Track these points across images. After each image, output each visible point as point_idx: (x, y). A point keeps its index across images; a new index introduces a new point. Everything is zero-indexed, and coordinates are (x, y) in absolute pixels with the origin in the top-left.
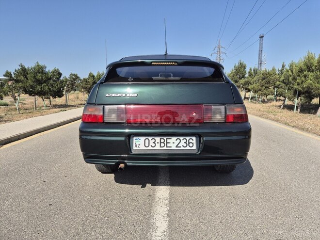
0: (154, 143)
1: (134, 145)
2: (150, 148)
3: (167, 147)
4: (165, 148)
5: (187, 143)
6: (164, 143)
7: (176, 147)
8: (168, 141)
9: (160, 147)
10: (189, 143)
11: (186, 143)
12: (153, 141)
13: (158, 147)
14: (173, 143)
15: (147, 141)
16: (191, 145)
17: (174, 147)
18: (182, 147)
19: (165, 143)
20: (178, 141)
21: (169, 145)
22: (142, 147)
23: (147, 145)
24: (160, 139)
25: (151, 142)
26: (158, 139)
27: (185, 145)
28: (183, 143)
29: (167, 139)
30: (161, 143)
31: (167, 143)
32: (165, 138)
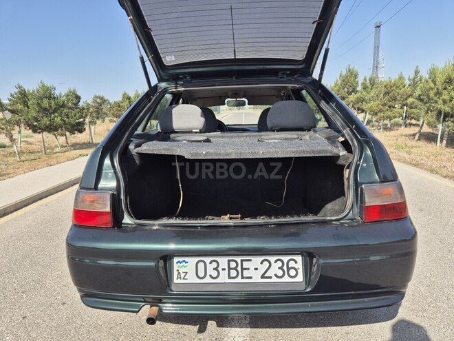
0: (216, 269)
1: (175, 274)
2: (208, 280)
3: (243, 277)
4: (239, 280)
5: (285, 268)
6: (235, 269)
7: (263, 277)
8: (245, 265)
9: (230, 277)
10: (289, 269)
11: (281, 268)
12: (215, 265)
13: (224, 278)
14: (256, 269)
15: (201, 265)
16: (292, 273)
17: (257, 278)
18: (274, 277)
19: (239, 269)
20: (266, 264)
21: (246, 273)
22: (192, 279)
23: (201, 274)
24: (229, 261)
25: (210, 267)
26: (223, 261)
27: (280, 273)
28: (275, 270)
29: (242, 261)
30: (230, 269)
31: (243, 269)
32: (238, 259)
